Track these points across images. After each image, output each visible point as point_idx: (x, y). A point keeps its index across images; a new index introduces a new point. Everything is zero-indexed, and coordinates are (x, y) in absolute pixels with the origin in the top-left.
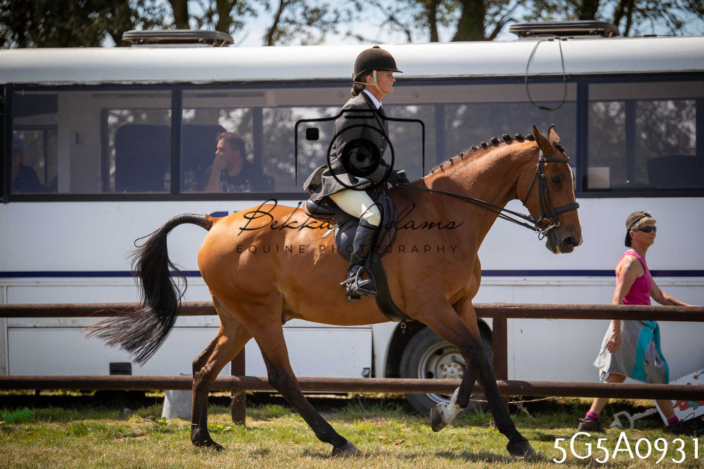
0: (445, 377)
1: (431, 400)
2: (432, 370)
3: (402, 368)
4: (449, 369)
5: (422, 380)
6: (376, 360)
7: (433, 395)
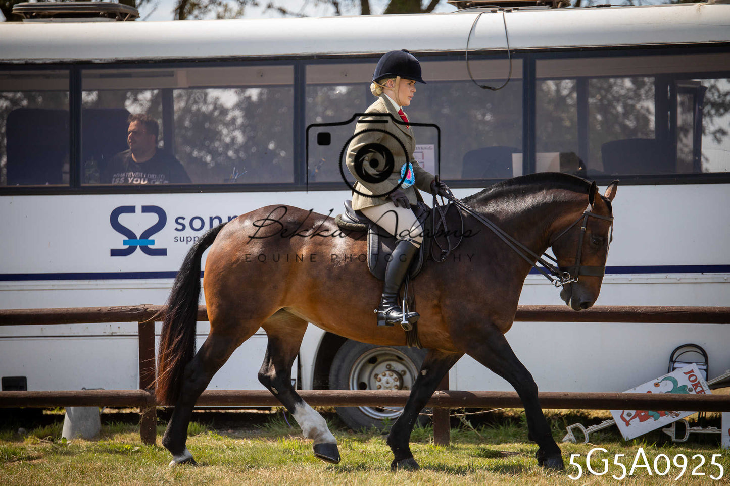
0: (380, 387)
1: (364, 413)
2: (365, 380)
3: (332, 378)
4: (384, 379)
5: (354, 391)
6: (303, 369)
7: (366, 407)
